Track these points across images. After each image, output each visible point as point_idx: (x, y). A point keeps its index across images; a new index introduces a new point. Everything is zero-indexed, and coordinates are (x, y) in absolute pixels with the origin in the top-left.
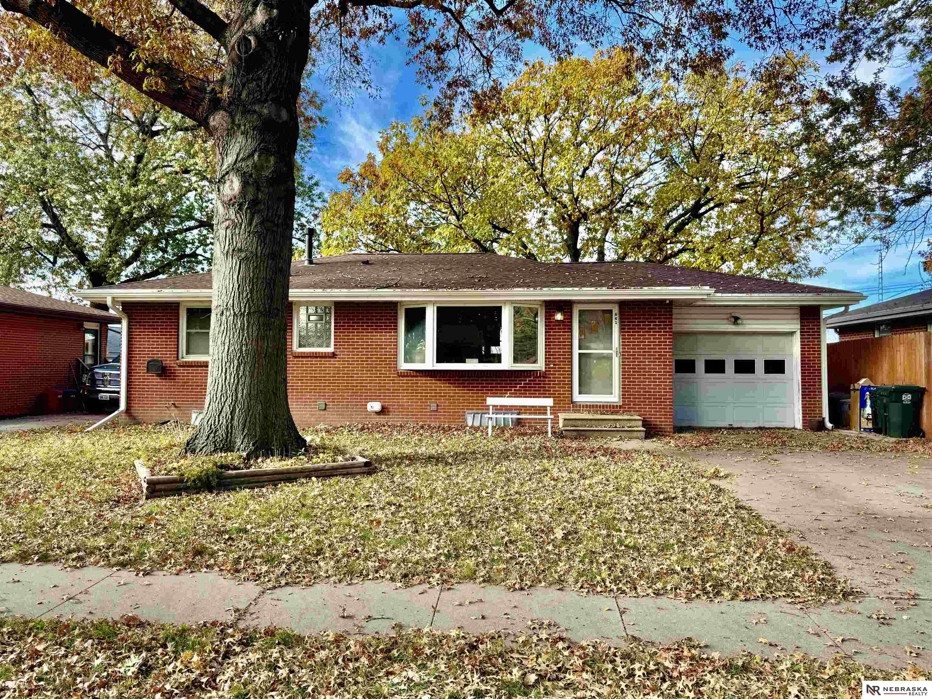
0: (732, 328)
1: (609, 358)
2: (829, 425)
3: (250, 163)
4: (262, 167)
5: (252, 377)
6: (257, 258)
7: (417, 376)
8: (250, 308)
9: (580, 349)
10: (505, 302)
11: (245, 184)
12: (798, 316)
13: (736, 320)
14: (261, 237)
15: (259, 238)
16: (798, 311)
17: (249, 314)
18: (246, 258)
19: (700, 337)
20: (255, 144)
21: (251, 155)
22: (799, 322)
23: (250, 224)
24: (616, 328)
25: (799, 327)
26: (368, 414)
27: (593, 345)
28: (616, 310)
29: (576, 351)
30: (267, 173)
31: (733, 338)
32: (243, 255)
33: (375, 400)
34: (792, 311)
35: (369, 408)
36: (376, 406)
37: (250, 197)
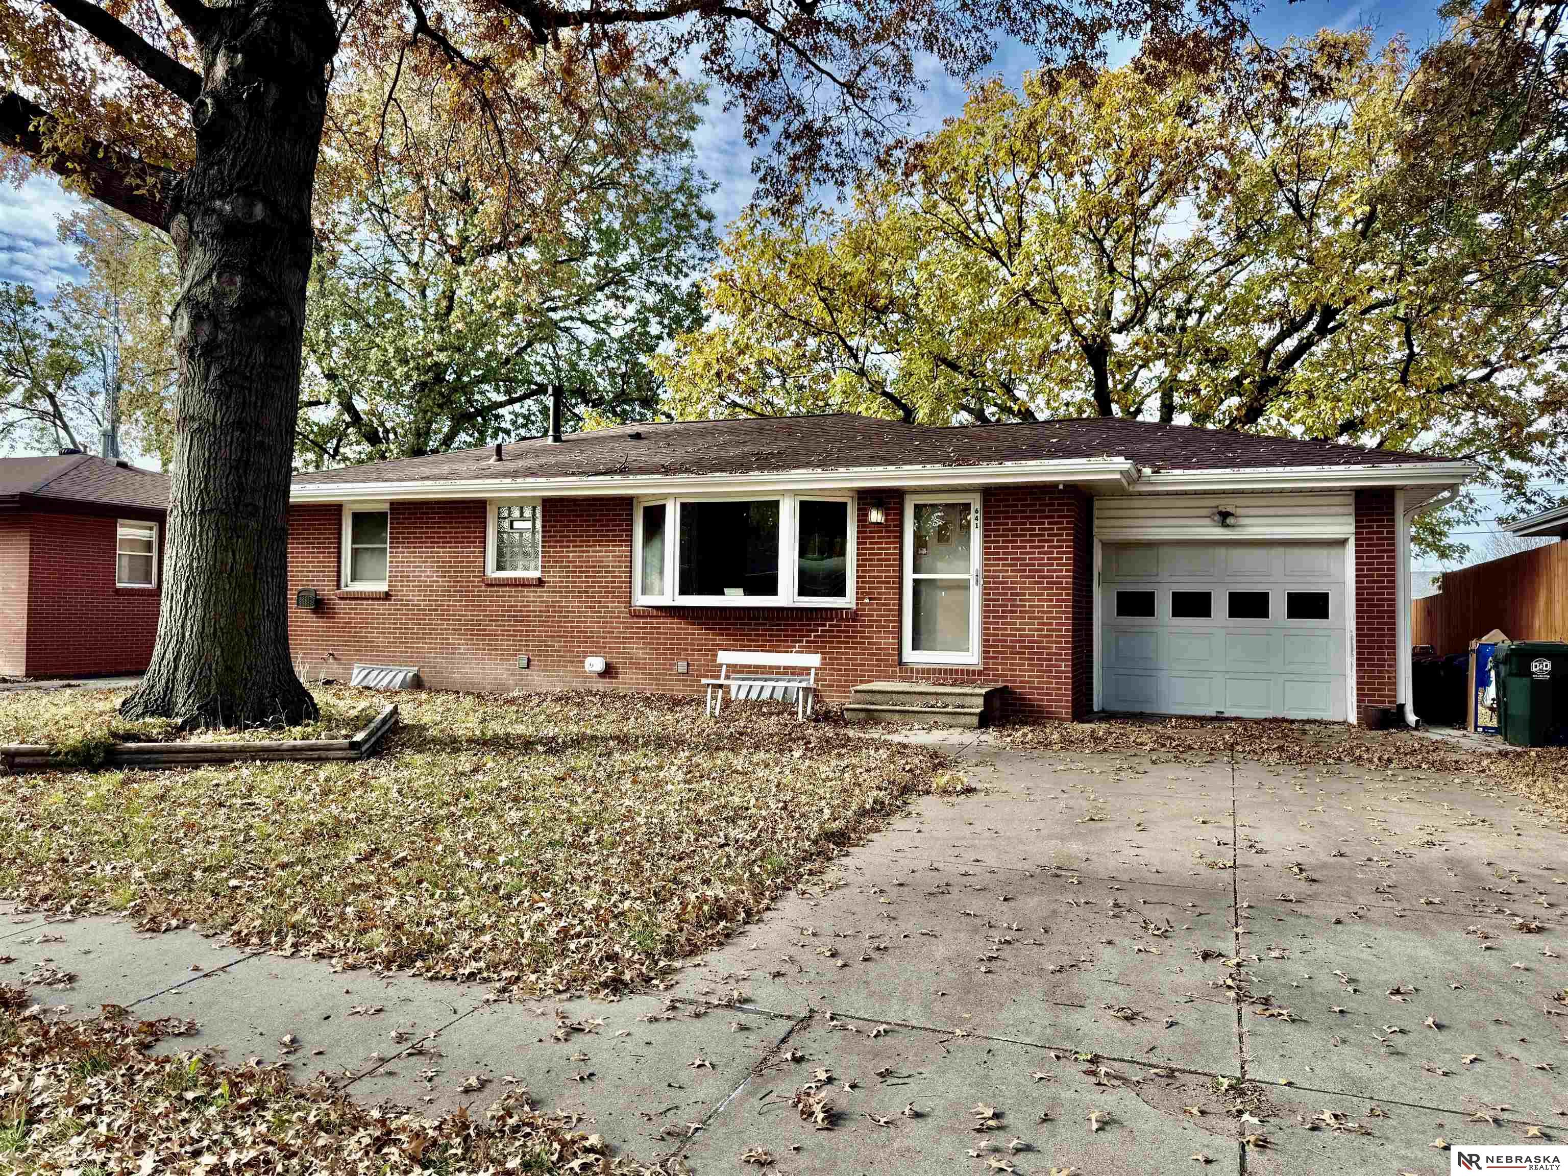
0: (1219, 533)
1: (964, 586)
2: (1411, 718)
3: (206, 288)
4: (224, 295)
5: (205, 608)
6: (215, 428)
7: (657, 617)
8: (203, 506)
9: (915, 572)
10: (784, 493)
11: (196, 320)
12: (1351, 509)
13: (1224, 517)
14: (222, 397)
15: (219, 398)
16: (1351, 500)
17: (202, 512)
18: (200, 430)
19: (1163, 551)
20: (214, 259)
21: (208, 276)
22: (1352, 520)
23: (206, 378)
24: (976, 535)
25: (1352, 529)
26: (586, 677)
27: (940, 565)
28: (976, 503)
29: (909, 576)
30: (231, 301)
31: (1222, 552)
32: (196, 426)
33: (595, 654)
34: (1337, 500)
35: (587, 668)
36: (595, 664)
37: (203, 338)
